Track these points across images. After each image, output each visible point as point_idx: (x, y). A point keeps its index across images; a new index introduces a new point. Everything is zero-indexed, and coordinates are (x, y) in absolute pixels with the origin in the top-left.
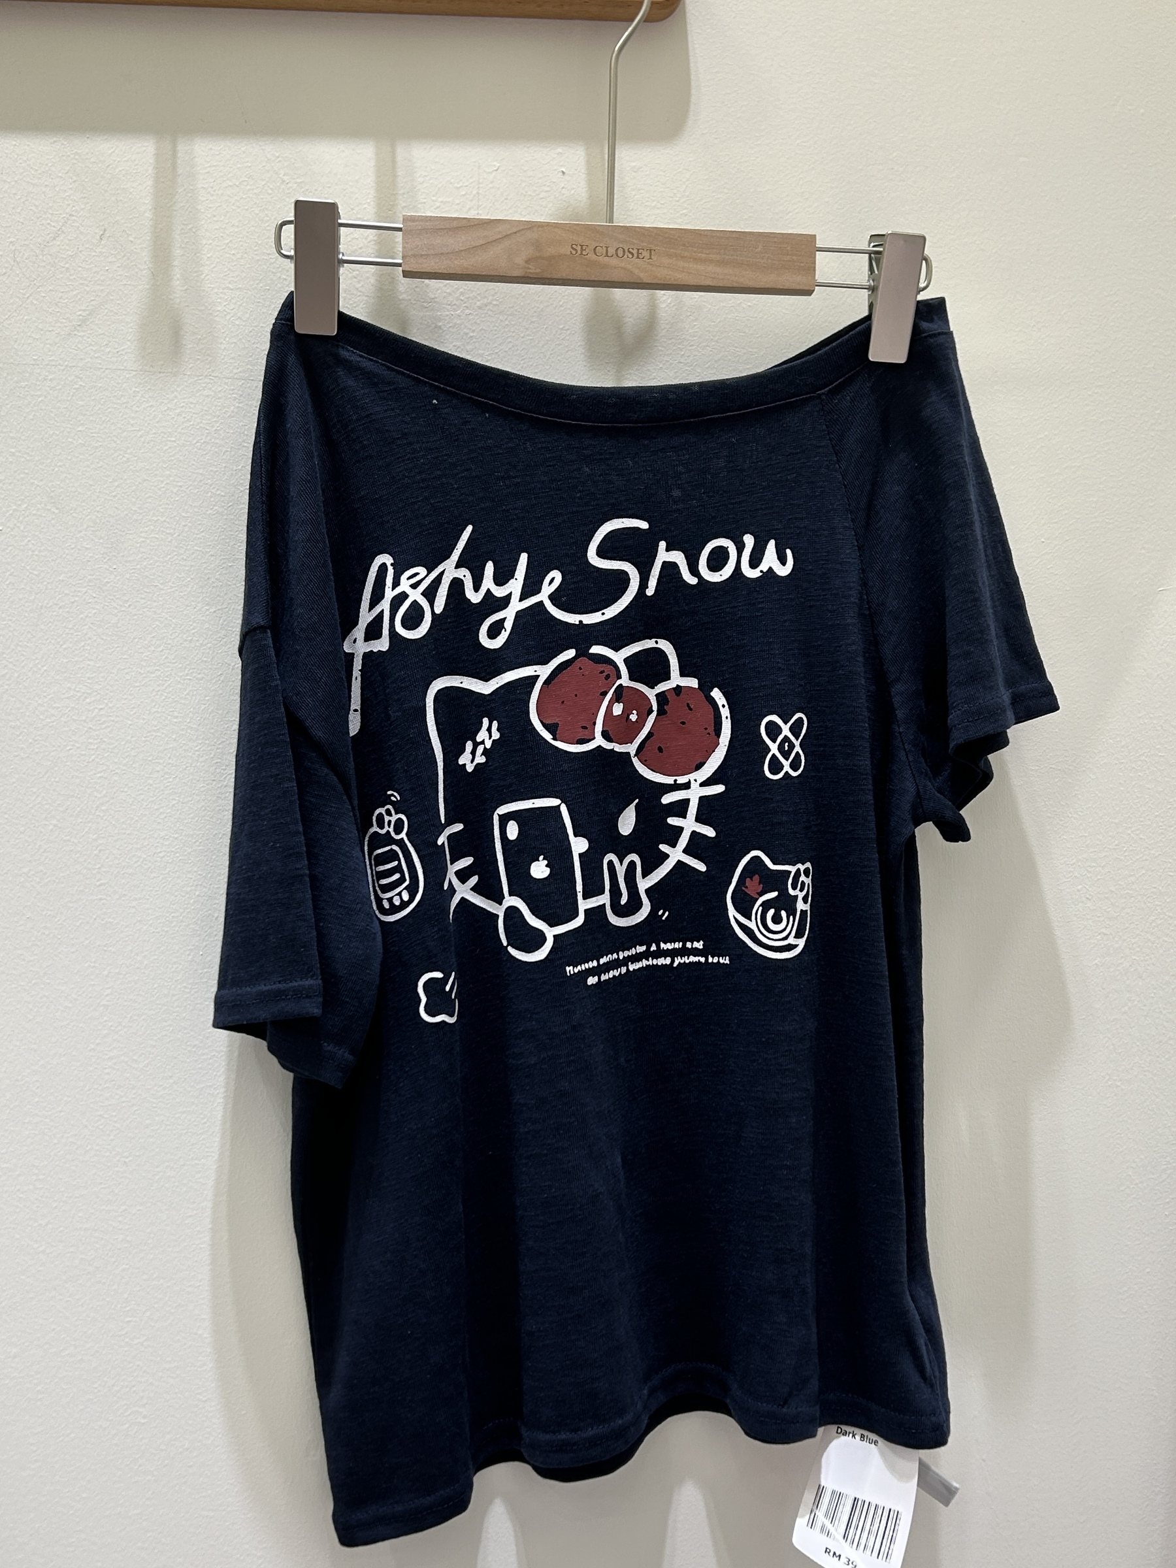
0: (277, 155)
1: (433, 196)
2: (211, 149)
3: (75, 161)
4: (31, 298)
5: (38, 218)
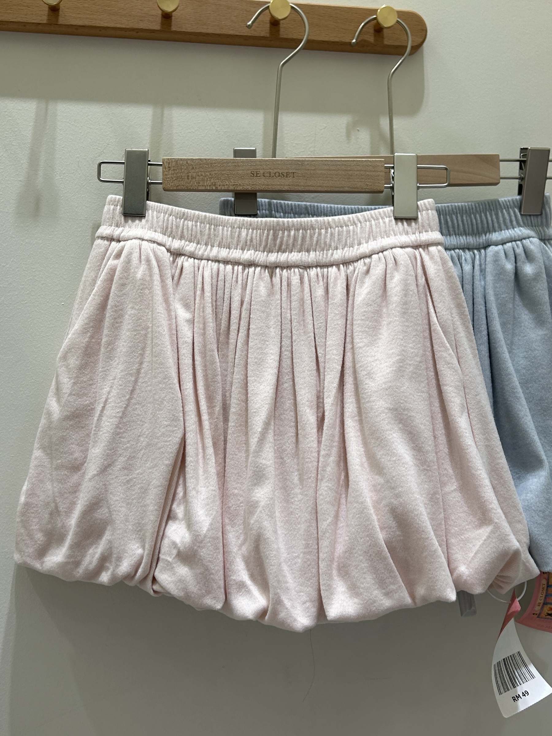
0: (214, 117)
1: (293, 140)
2: (181, 113)
3: (112, 117)
4: (85, 186)
5: (91, 145)
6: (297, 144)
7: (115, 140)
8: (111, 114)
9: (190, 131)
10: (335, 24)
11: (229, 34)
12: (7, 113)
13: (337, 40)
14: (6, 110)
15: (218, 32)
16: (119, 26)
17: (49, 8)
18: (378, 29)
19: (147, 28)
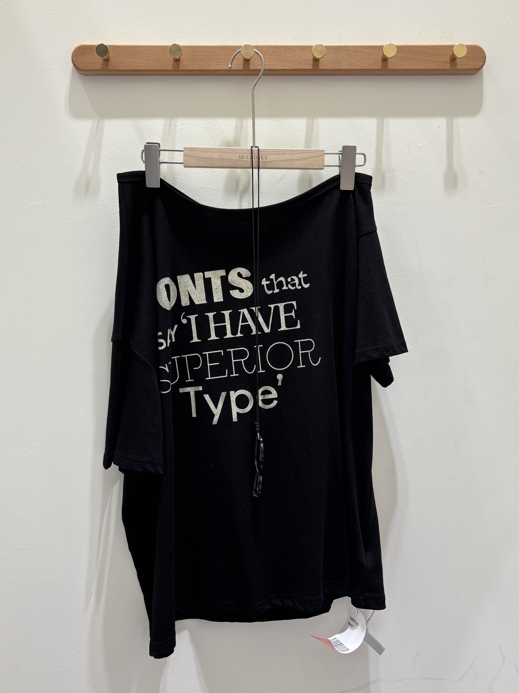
6: (398, 137)
7: (283, 141)
8: (281, 125)
9: (330, 133)
10: (423, 57)
11: (356, 68)
12: (218, 127)
13: (425, 68)
14: (217, 125)
15: (348, 68)
16: (286, 68)
17: (244, 59)
18: (453, 59)
19: (304, 68)
